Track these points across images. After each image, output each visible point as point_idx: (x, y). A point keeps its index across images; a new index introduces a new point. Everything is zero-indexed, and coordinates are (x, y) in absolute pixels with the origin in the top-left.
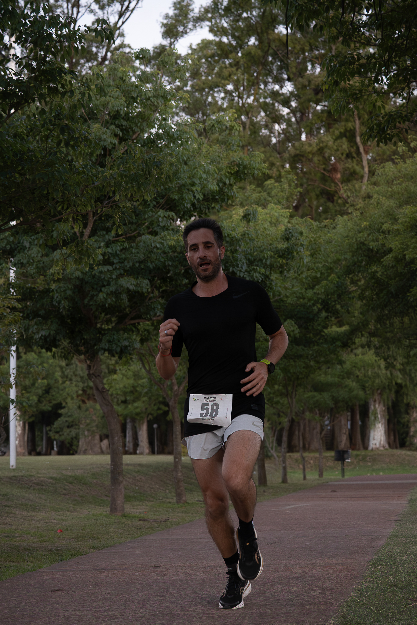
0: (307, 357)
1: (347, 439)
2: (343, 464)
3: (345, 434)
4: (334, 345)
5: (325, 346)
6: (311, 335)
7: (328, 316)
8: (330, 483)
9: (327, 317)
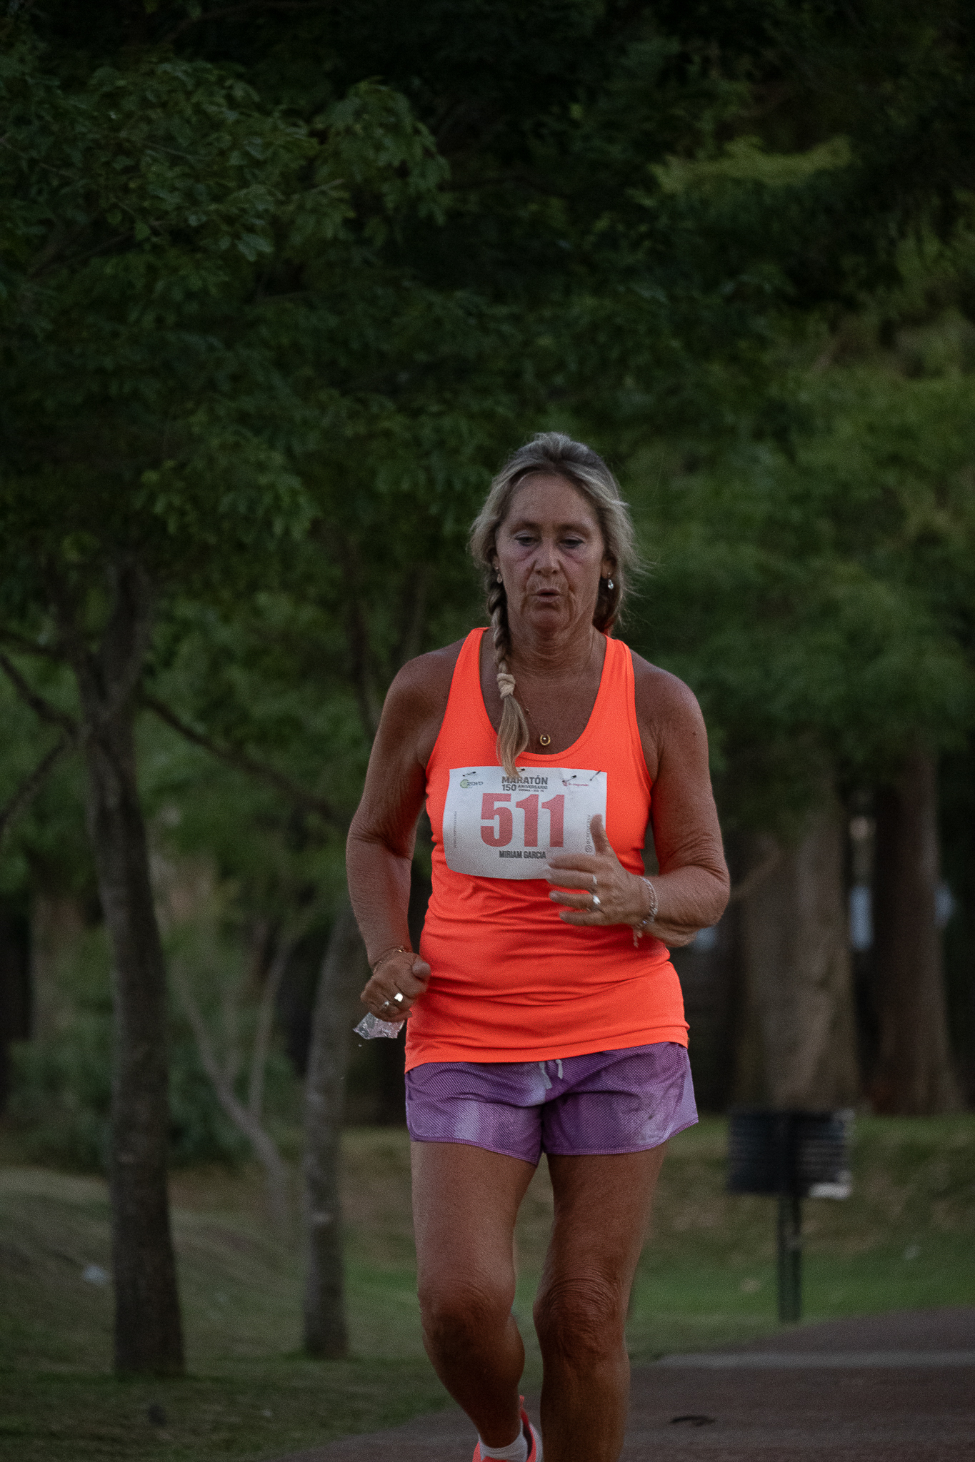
0: (512, 381)
1: (834, 1025)
2: (793, 1215)
3: (824, 984)
4: (728, 287)
5: (647, 291)
6: (556, 209)
7: (685, 58)
8: (672, 1361)
9: (674, 70)
